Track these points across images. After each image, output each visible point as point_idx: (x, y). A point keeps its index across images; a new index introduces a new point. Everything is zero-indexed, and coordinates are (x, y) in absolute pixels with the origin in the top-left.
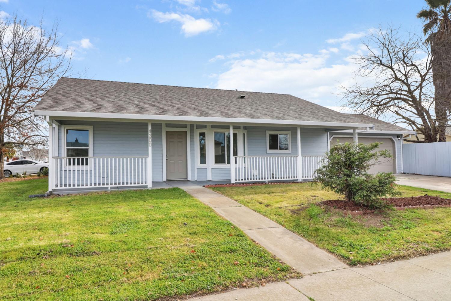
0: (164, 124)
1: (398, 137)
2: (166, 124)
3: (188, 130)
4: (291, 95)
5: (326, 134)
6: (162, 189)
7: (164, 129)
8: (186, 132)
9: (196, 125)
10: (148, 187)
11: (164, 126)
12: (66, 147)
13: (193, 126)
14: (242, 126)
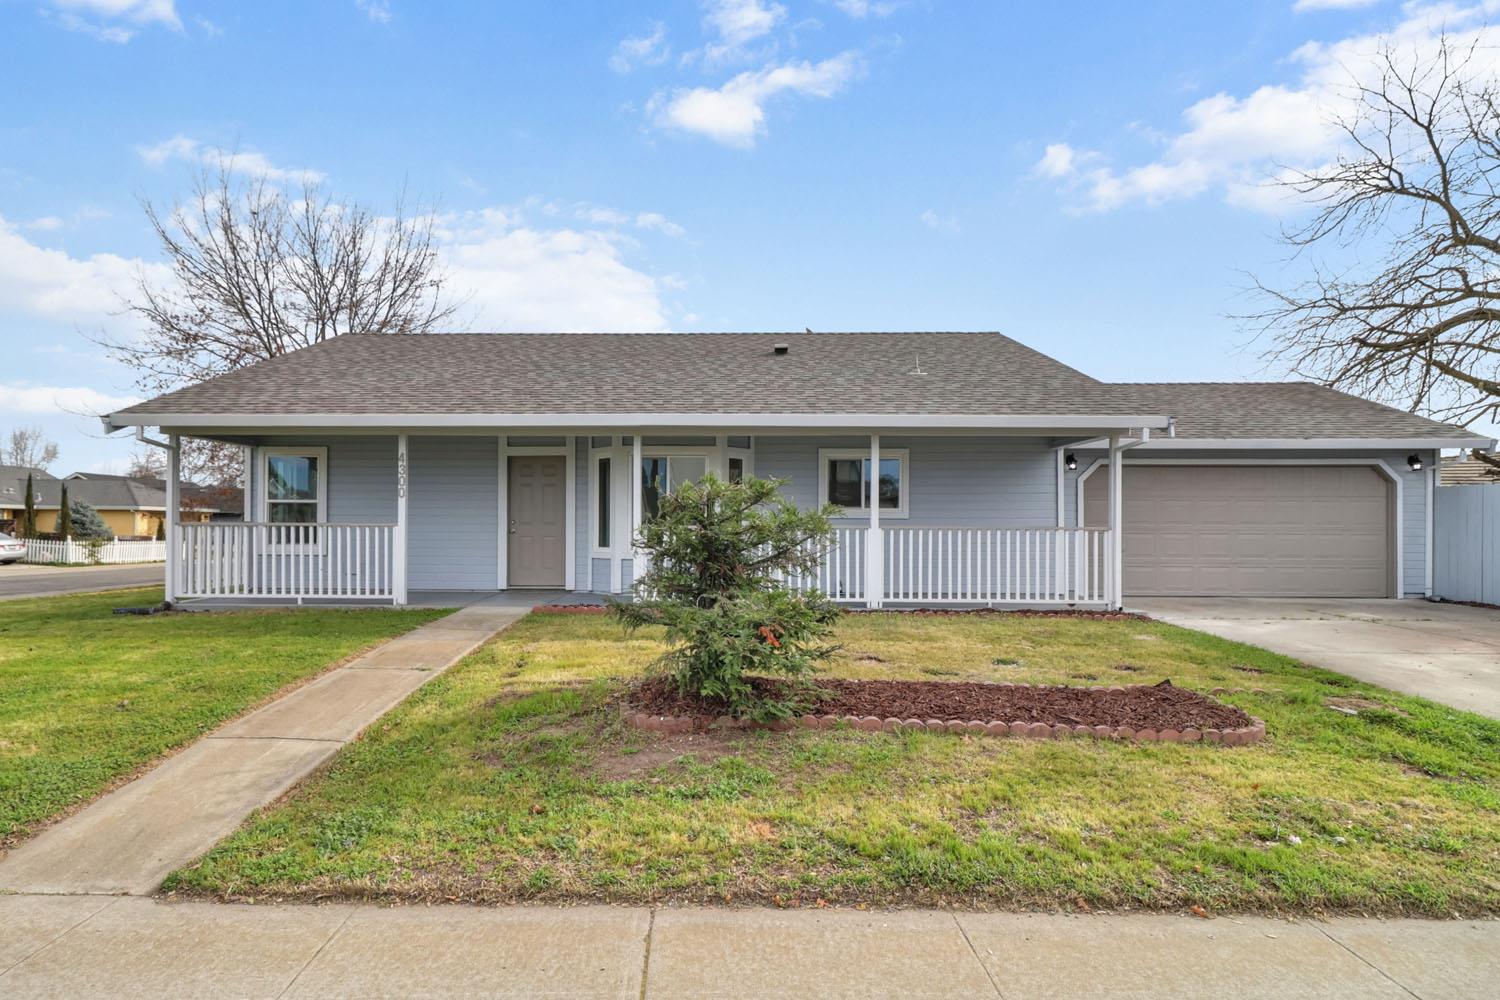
0: (503, 436)
1: (1412, 460)
2: (508, 438)
3: (568, 451)
4: (1003, 333)
5: (1053, 457)
6: (428, 610)
7: (504, 452)
8: (563, 459)
9: (593, 438)
10: (395, 603)
11: (502, 444)
12: (267, 501)
13: (586, 441)
14: (721, 437)
